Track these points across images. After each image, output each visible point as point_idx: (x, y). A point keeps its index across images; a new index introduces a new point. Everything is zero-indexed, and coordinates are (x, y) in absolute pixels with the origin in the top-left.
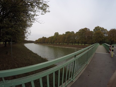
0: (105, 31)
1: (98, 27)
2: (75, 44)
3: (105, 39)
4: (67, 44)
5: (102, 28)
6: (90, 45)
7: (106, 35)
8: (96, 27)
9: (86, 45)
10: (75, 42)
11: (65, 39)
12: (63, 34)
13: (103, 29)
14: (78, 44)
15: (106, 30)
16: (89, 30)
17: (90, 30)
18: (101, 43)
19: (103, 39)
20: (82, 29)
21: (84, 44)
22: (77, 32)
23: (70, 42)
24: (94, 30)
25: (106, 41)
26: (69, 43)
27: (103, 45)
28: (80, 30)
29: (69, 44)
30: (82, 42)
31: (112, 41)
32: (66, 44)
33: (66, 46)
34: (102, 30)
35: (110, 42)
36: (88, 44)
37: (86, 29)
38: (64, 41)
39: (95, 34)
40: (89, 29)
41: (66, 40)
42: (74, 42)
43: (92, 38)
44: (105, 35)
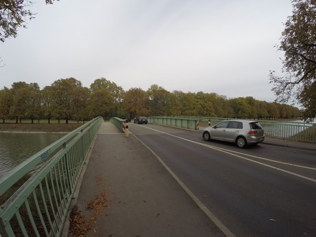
0: (118, 91)
1: (104, 80)
2: (40, 122)
3: (116, 109)
4: (15, 121)
5: (112, 84)
6: (80, 122)
7: (120, 100)
8: (98, 80)
9: (69, 122)
10: (41, 117)
11: (9, 106)
12: (6, 88)
13: (113, 86)
14: (47, 121)
15: (120, 88)
16: (80, 84)
17: (83, 86)
18: (107, 117)
19: (111, 109)
20: (63, 80)
21: (65, 121)
22: (47, 88)
23: (26, 114)
24: (92, 85)
25: (118, 112)
26: (21, 119)
27: (111, 120)
28: (55, 82)
29: (22, 122)
30: (61, 114)
31: (131, 113)
32: (12, 121)
33: (13, 128)
34: (110, 89)
35: (129, 115)
36: (75, 120)
37: (73, 80)
38: (8, 111)
39: (93, 96)
40: (79, 82)
41: (13, 108)
42: (36, 116)
43: (84, 106)
44: (117, 100)
